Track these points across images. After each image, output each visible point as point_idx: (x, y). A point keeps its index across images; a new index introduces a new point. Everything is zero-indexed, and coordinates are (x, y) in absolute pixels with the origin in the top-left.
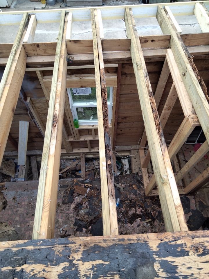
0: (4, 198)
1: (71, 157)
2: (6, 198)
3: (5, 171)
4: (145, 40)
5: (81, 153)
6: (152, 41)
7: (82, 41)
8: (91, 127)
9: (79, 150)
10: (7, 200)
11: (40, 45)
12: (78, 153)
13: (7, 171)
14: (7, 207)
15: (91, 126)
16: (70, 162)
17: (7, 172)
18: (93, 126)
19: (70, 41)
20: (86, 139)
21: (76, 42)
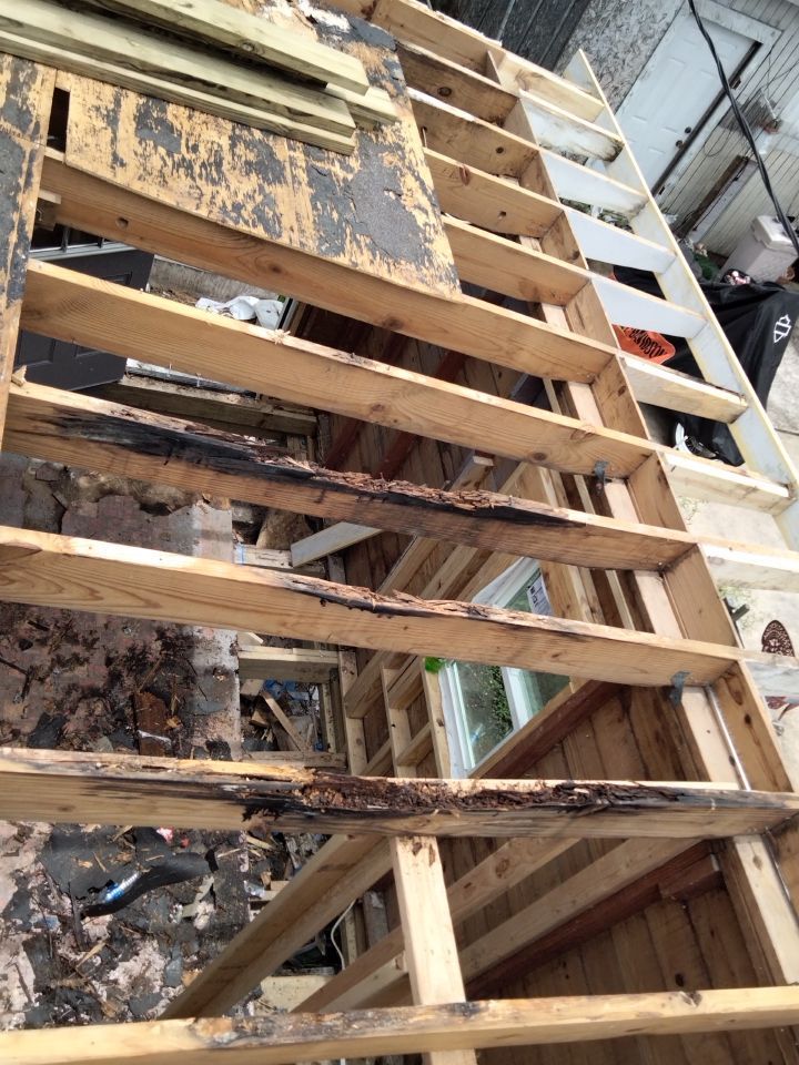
0: (178, 507)
1: (329, 727)
2: (179, 511)
3: (271, 522)
4: (740, 689)
5: (347, 753)
6: (748, 720)
7: (670, 493)
8: (434, 716)
9: (358, 741)
10: (170, 516)
11: (625, 394)
12: (344, 740)
13: (274, 528)
14: (147, 516)
15: (440, 717)
16: (310, 732)
17: (271, 530)
18: (441, 724)
19: (659, 463)
20: (394, 732)
21: (662, 478)
